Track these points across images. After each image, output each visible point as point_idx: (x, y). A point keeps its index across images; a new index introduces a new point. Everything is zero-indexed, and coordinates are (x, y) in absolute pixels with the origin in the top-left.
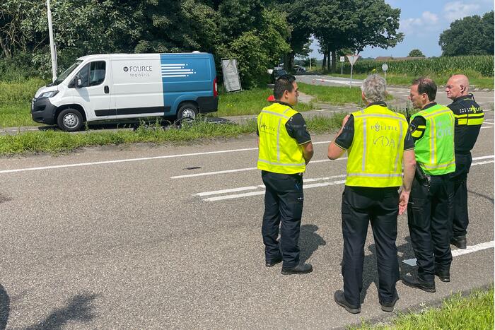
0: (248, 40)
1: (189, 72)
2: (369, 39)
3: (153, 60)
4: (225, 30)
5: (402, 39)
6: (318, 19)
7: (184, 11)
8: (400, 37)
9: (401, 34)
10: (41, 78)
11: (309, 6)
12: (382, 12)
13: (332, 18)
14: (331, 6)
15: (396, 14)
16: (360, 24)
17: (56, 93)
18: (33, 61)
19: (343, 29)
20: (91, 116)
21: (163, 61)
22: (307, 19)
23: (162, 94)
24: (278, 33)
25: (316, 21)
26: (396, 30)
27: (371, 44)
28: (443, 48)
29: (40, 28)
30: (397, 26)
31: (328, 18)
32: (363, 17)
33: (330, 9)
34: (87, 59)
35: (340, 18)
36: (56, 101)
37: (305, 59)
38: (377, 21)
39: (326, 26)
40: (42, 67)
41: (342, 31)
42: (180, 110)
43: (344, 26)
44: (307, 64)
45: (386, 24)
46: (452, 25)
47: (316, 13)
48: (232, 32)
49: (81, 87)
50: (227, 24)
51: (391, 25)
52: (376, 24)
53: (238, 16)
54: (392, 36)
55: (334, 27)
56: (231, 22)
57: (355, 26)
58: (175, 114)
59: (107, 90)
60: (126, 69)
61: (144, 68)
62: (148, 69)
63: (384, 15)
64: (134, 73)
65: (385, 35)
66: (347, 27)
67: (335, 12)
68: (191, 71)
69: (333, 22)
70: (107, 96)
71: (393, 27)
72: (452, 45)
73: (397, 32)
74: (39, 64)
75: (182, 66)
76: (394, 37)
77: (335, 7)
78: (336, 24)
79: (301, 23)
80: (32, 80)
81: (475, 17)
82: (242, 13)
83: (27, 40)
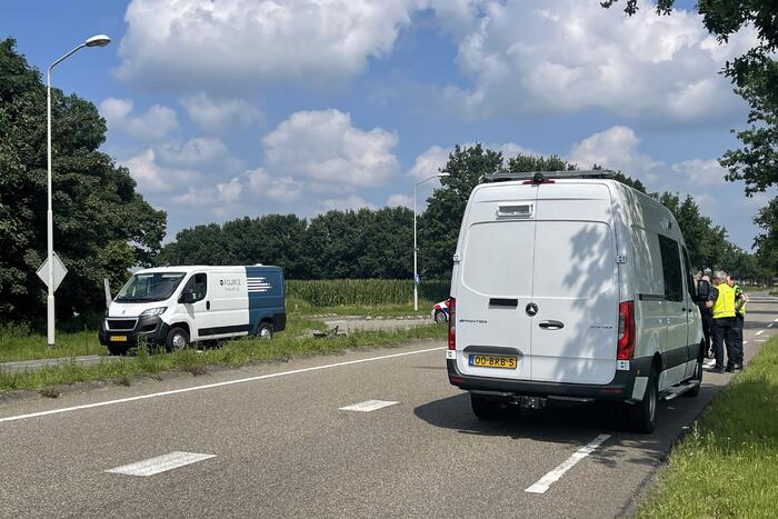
17: (164, 310)
20: (194, 335)
23: (248, 311)
36: (168, 319)
58: (256, 332)
59: (208, 306)
64: (228, 287)
68: (268, 285)
70: (208, 313)
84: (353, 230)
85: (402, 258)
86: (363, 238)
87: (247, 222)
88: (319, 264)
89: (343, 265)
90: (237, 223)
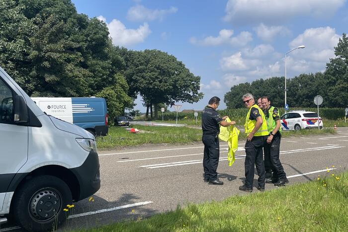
0: (108, 93)
1: (90, 110)
2: (180, 97)
4: (91, 86)
5: (203, 97)
6: (145, 82)
7: (67, 72)
8: (201, 95)
9: (202, 93)
11: (137, 73)
12: (189, 79)
13: (154, 81)
14: (154, 73)
15: (198, 79)
16: (174, 86)
19: (162, 89)
21: (73, 102)
22: (136, 81)
24: (122, 90)
25: (143, 84)
26: (198, 91)
27: (182, 100)
28: (227, 105)
30: (198, 88)
31: (152, 81)
32: (176, 81)
33: (153, 75)
35: (160, 82)
37: (131, 111)
38: (186, 84)
39: (151, 87)
41: (161, 91)
43: (164, 87)
44: (133, 114)
45: (191, 86)
46: (232, 89)
47: (143, 77)
48: (96, 87)
50: (93, 82)
51: (194, 87)
52: (184, 86)
53: (101, 77)
54: (195, 95)
55: (156, 87)
56: (96, 81)
57: (171, 87)
60: (49, 107)
61: (61, 107)
62: (63, 107)
63: (190, 80)
64: (54, 110)
65: (191, 94)
66: (166, 88)
67: (157, 78)
69: (155, 84)
71: (196, 89)
72: (233, 103)
73: (199, 92)
75: (85, 106)
76: (197, 95)
77: (157, 74)
78: (157, 86)
79: (132, 84)
81: (247, 83)
82: (103, 75)
84: (312, 83)
85: (337, 97)
86: (317, 87)
87: (262, 81)
88: (295, 101)
89: (307, 101)
90: (257, 82)
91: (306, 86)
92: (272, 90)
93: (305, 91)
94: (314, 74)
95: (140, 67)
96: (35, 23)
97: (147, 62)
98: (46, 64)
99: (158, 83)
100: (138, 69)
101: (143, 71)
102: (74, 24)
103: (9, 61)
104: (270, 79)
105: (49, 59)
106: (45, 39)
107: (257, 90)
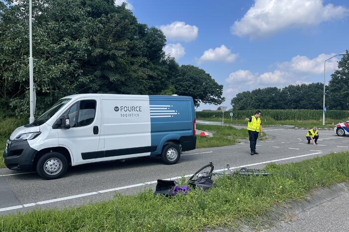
1: (173, 113)
2: (208, 100)
3: (143, 101)
5: (225, 100)
6: (182, 89)
8: (223, 99)
9: (224, 97)
10: (17, 118)
12: (215, 86)
13: (189, 88)
14: (189, 82)
15: (221, 87)
17: (37, 134)
18: (11, 104)
20: (77, 160)
21: (152, 102)
23: (150, 134)
27: (209, 103)
28: (233, 106)
29: (19, 78)
30: (221, 94)
31: (187, 88)
33: (189, 84)
34: (76, 98)
35: (194, 89)
36: (36, 144)
40: (18, 109)
42: (165, 149)
46: (237, 95)
47: (180, 85)
49: (68, 127)
50: (153, 84)
52: (212, 92)
54: (219, 99)
56: (155, 84)
58: (160, 153)
59: (96, 130)
60: (116, 109)
61: (133, 108)
62: (138, 109)
63: (215, 88)
64: (125, 113)
68: (175, 112)
70: (96, 137)
71: (219, 94)
72: (238, 105)
73: (222, 97)
74: (15, 107)
75: (167, 107)
76: (221, 99)
77: (191, 83)
80: (9, 120)
81: (248, 92)
82: (162, 78)
83: (8, 90)
87: (259, 90)
90: (256, 90)
91: (294, 94)
92: (268, 97)
93: (293, 97)
94: (300, 85)
95: (179, 78)
96: (100, 22)
97: (184, 74)
98: (111, 63)
99: (192, 90)
100: (178, 79)
101: (181, 80)
102: (136, 31)
103: (74, 61)
104: (265, 89)
105: (114, 57)
106: (110, 37)
107: (256, 96)
